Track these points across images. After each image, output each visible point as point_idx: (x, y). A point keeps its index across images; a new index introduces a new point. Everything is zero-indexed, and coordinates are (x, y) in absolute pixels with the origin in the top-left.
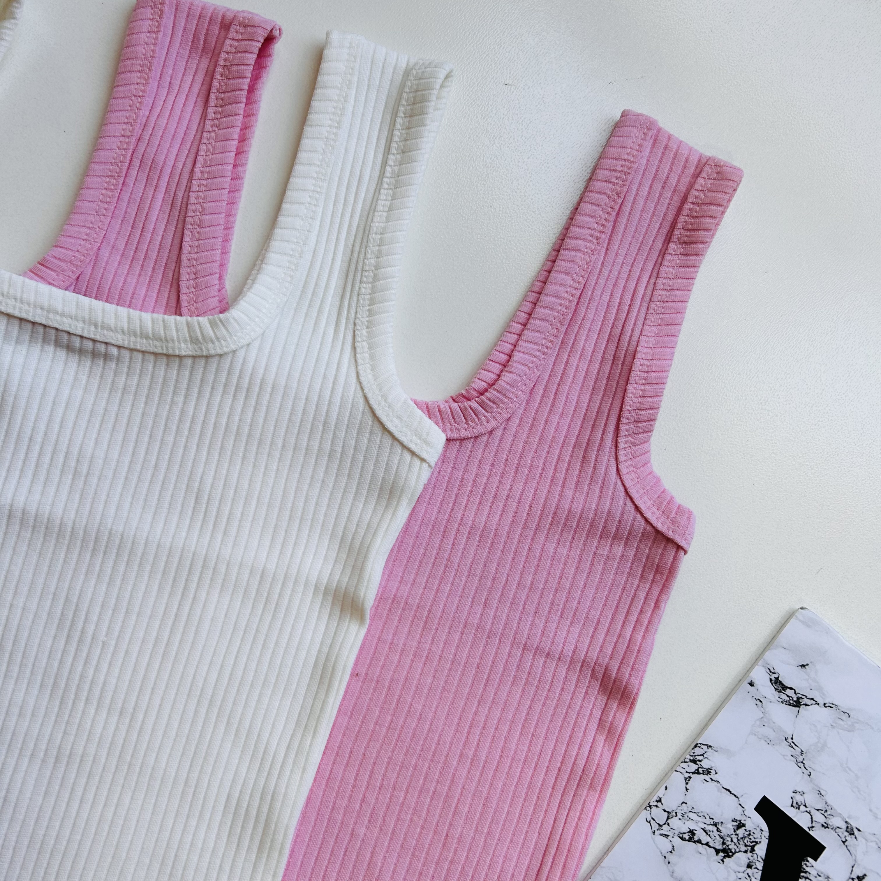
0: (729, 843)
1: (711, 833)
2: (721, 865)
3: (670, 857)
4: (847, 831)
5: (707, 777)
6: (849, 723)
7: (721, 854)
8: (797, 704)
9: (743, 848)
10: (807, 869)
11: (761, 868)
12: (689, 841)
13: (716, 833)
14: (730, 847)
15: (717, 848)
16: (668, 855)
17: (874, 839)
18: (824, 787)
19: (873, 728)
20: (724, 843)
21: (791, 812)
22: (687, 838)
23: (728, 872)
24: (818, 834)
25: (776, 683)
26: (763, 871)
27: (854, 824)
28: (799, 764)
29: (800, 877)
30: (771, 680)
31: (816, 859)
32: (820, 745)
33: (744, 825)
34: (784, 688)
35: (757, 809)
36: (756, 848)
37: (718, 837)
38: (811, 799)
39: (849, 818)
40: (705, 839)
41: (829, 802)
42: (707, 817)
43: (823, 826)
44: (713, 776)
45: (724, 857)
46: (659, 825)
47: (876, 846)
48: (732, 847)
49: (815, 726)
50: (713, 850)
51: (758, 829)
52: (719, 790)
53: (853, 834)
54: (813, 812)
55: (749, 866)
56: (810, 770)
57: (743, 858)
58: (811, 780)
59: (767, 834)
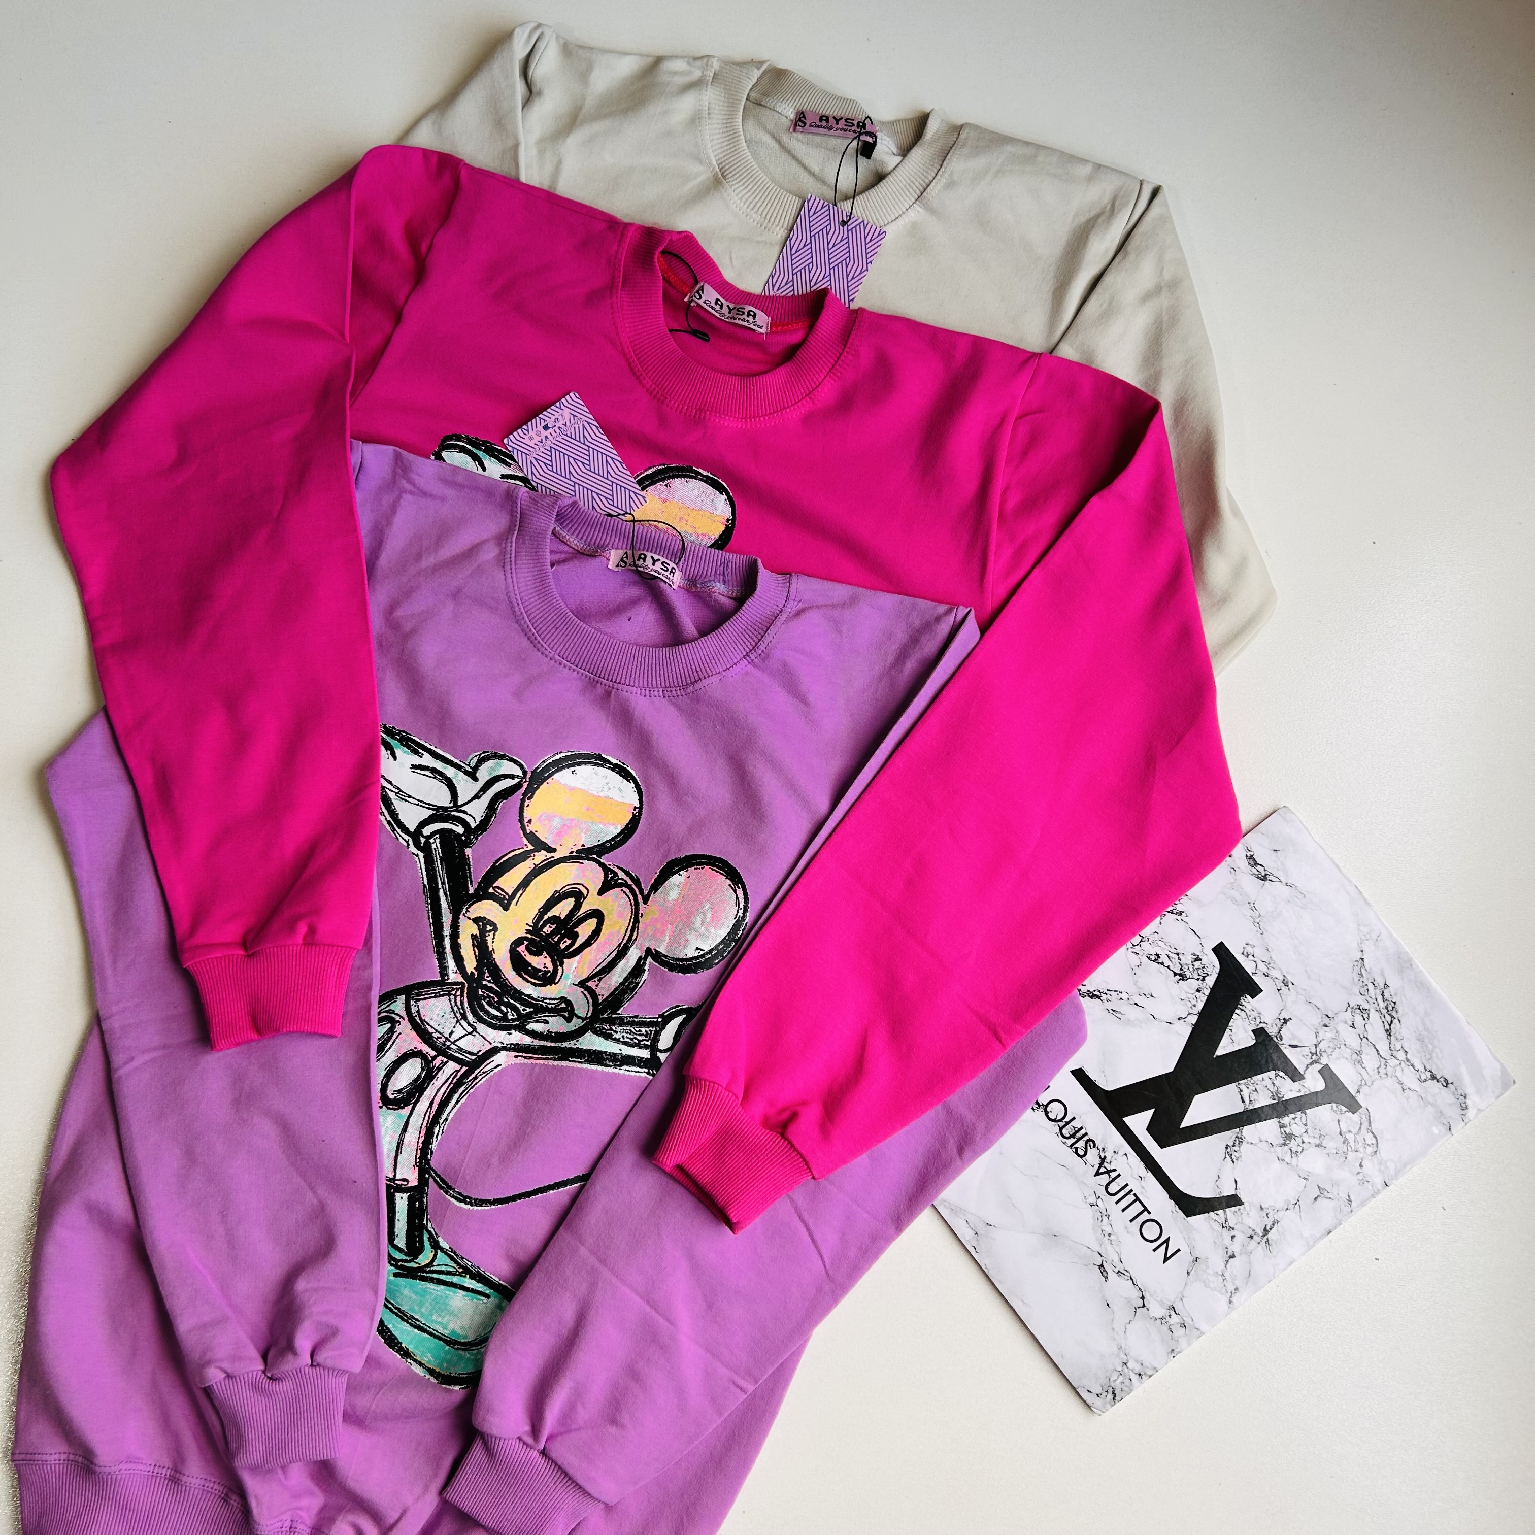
0: (1186, 970)
1: (1173, 960)
2: (1176, 985)
3: (1137, 970)
4: (1283, 982)
5: (1179, 918)
6: (1303, 902)
7: (1178, 977)
8: (1264, 878)
9: (1196, 977)
10: (1244, 1003)
11: (1207, 994)
12: (1154, 961)
13: (1177, 961)
14: (1186, 973)
15: (1176, 971)
17: (1303, 994)
18: (1272, 946)
19: (1322, 910)
20: (1181, 969)
21: (1240, 958)
22: (1153, 959)
23: (1181, 991)
24: (1258, 979)
25: (1250, 859)
27: (1290, 978)
28: (1255, 924)
29: (1237, 1008)
30: (1247, 856)
31: (1253, 998)
32: (1275, 913)
33: (1201, 960)
34: (1256, 864)
35: (1214, 950)
36: (1206, 978)
37: (1178, 964)
38: (1259, 952)
39: (1287, 972)
40: (1167, 962)
41: (1274, 958)
42: (1173, 947)
43: (1264, 974)
44: (1183, 917)
45: (1180, 979)
46: (1134, 945)
47: (1304, 999)
48: (1188, 974)
49: (1275, 898)
50: (1172, 973)
51: (1212, 965)
52: (1186, 929)
53: (1288, 986)
54: (1259, 962)
55: (1198, 991)
56: (1263, 930)
57: (1195, 984)
58: (1263, 938)
59: (1218, 970)
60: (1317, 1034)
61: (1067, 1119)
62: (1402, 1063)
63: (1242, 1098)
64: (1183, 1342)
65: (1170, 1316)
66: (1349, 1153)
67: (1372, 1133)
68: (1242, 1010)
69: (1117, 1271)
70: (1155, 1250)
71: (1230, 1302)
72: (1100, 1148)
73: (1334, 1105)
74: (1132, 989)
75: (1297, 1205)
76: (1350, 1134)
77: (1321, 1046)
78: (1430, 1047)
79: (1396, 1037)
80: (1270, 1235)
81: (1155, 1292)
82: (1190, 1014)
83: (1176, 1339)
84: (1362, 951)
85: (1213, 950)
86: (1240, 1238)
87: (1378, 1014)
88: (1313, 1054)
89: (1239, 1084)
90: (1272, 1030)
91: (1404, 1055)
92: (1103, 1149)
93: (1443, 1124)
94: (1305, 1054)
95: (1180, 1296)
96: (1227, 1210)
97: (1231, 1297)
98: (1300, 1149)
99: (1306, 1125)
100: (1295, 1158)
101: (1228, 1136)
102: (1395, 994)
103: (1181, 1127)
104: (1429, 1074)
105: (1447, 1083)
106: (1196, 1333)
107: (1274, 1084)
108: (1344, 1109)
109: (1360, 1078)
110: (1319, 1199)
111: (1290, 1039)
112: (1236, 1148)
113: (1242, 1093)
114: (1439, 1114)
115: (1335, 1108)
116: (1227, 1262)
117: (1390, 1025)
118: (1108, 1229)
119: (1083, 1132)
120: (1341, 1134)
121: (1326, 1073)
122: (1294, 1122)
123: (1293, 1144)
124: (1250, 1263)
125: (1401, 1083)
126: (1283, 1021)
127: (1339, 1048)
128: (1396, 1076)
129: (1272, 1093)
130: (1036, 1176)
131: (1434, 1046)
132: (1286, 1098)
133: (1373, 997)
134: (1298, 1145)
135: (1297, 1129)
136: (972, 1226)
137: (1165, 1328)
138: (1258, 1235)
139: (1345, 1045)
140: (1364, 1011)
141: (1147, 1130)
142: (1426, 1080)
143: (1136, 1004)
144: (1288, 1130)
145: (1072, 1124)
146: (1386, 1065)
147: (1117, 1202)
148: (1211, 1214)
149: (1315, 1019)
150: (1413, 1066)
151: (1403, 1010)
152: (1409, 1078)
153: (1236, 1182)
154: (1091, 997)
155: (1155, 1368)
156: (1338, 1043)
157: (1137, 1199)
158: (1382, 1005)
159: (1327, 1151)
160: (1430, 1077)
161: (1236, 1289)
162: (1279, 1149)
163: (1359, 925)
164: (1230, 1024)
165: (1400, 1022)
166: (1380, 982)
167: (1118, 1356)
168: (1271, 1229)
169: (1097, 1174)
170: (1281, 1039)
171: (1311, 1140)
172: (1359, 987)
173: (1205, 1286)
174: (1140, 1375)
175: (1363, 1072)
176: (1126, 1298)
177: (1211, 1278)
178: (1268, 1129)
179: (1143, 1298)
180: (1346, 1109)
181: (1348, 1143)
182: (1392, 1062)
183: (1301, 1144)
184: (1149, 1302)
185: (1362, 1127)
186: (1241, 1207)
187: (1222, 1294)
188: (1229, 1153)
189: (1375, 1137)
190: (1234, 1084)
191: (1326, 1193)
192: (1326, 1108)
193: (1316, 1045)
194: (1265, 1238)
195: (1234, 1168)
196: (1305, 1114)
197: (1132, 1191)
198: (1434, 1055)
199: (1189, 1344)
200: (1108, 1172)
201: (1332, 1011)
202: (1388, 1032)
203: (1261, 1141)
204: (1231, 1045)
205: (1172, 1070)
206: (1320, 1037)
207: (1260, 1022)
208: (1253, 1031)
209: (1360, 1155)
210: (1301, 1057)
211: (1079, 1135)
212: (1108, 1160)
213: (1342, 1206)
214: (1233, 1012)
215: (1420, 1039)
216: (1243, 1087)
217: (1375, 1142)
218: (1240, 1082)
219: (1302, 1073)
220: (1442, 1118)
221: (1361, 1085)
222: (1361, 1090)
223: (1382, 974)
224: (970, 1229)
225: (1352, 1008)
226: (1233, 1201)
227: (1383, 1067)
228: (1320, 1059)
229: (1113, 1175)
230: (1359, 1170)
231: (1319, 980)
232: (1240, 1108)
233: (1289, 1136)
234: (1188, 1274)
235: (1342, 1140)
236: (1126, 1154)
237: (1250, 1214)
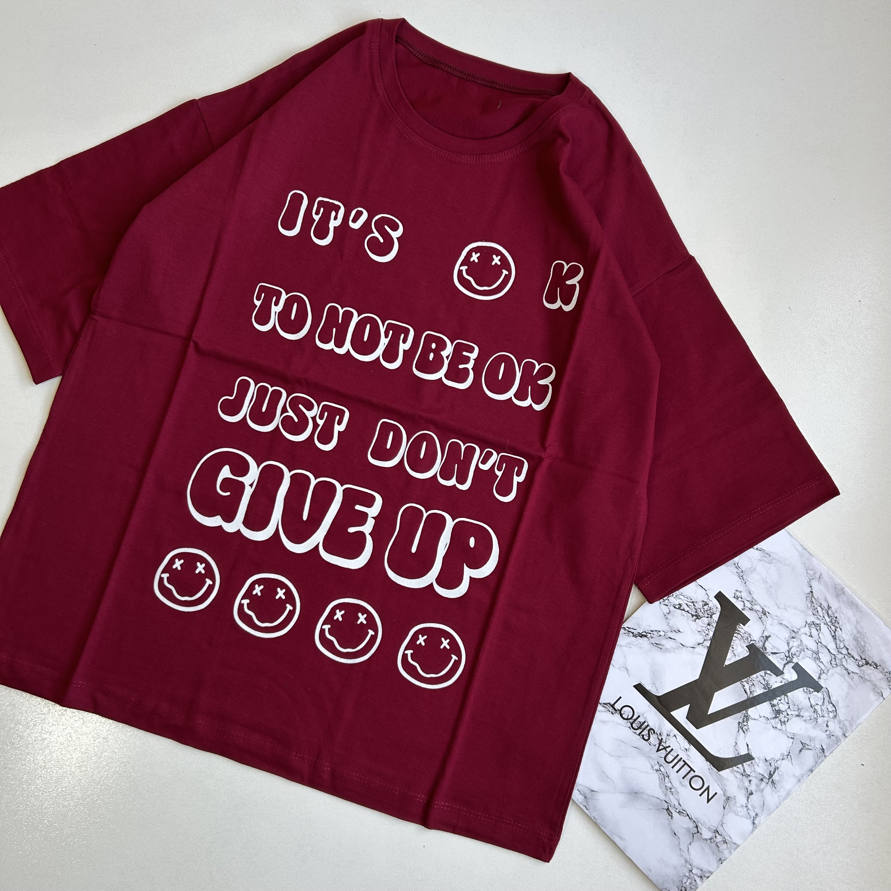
0: (699, 612)
1: (690, 607)
2: (694, 622)
3: (668, 616)
4: (762, 613)
6: (769, 559)
7: (695, 617)
9: (707, 616)
10: (739, 629)
11: (715, 626)
12: (678, 609)
13: (693, 607)
14: (699, 614)
15: (693, 614)
16: (667, 615)
17: (777, 619)
18: (752, 589)
19: (782, 563)
20: (696, 612)
21: (733, 601)
22: (677, 607)
23: (698, 626)
24: (746, 613)
26: (715, 628)
27: (766, 610)
28: (740, 577)
31: (744, 625)
32: (752, 569)
33: (708, 604)
36: (713, 616)
37: (694, 609)
38: (744, 595)
39: (764, 606)
40: (687, 609)
41: (754, 597)
42: (689, 598)
43: (750, 609)
45: (696, 619)
47: (778, 622)
48: (701, 614)
49: (751, 559)
50: (691, 615)
51: (715, 607)
52: (696, 586)
53: (766, 615)
54: (745, 602)
55: (709, 625)
56: (746, 581)
57: (706, 620)
58: (746, 586)
59: (720, 610)
60: (788, 643)
61: (635, 717)
62: (846, 657)
63: (745, 691)
64: (726, 852)
65: (716, 837)
66: (819, 718)
67: (832, 703)
68: (738, 634)
69: (678, 811)
70: (700, 795)
71: (754, 823)
72: (658, 733)
73: (805, 688)
74: (666, 628)
75: (789, 756)
76: (818, 706)
77: (792, 651)
78: (863, 643)
79: (839, 640)
80: (775, 777)
81: (704, 822)
82: (705, 640)
83: (722, 851)
84: (811, 587)
85: (715, 597)
86: (755, 781)
87: (826, 626)
88: (787, 657)
89: (742, 682)
90: (759, 645)
91: (846, 650)
92: (660, 734)
93: (877, 693)
94: (782, 657)
95: (721, 823)
96: (744, 764)
97: (754, 820)
98: (786, 720)
99: (788, 703)
100: (784, 726)
101: (738, 717)
102: (836, 612)
103: (708, 714)
104: (864, 661)
105: (876, 666)
106: (735, 846)
107: (764, 679)
108: (812, 690)
109: (819, 669)
110: (803, 751)
111: (772, 649)
112: (745, 724)
113: (744, 688)
114: (874, 686)
115: (805, 690)
116: (748, 797)
117: (835, 633)
118: (669, 785)
119: (646, 724)
120: (811, 706)
121: (797, 668)
122: (781, 703)
123: (781, 716)
124: (763, 797)
125: (846, 669)
126: (765, 638)
127: (804, 651)
128: (843, 665)
129: (764, 685)
130: (620, 756)
131: (865, 643)
132: (773, 687)
133: (822, 615)
134: (785, 717)
135: (783, 707)
136: (582, 792)
137: (713, 845)
138: (766, 778)
139: (807, 648)
140: (817, 626)
141: (687, 718)
142: (863, 666)
143: (670, 638)
144: (777, 708)
145: (639, 720)
146: (835, 659)
147: (673, 767)
148: (734, 768)
149: (786, 634)
150: (853, 657)
151: (842, 622)
152: (852, 666)
153: (748, 745)
154: (641, 637)
155: (710, 872)
156: (803, 649)
157: (686, 763)
158: (828, 620)
159: (804, 718)
160: (865, 663)
161: (757, 815)
162: (773, 721)
163: (807, 570)
164: (732, 644)
165: (841, 629)
166: (825, 605)
167: (685, 866)
168: (774, 773)
169: (658, 750)
170: (766, 650)
171: (793, 713)
172: (811, 610)
173: (736, 815)
174: (701, 877)
175: (821, 665)
176: (686, 828)
177: (739, 809)
178: (764, 708)
179: (697, 827)
180: (813, 690)
181: (817, 712)
182: (840, 656)
183: (786, 716)
184: (701, 829)
185: (825, 701)
186: (753, 761)
187: (748, 819)
188: (742, 727)
189: (834, 706)
190: (739, 682)
191: (807, 746)
192: (799, 691)
193: (789, 651)
194: (771, 780)
195: (745, 737)
196: (787, 696)
197: (681, 758)
198: (866, 648)
199: (730, 853)
200: (665, 748)
201: (796, 627)
202: (834, 637)
203: (760, 717)
204: (734, 657)
205: (698, 678)
206: (791, 644)
207: (751, 640)
208: (746, 646)
209: (826, 719)
210: (779, 659)
211: (643, 727)
212: (664, 740)
213: (818, 753)
214: (733, 636)
215: (856, 639)
216: (745, 684)
217: (834, 709)
218: (743, 680)
219: (782, 670)
220: (876, 689)
221: (821, 673)
222: (821, 676)
223: (826, 600)
224: (581, 795)
225: (809, 624)
226: (748, 757)
227: (834, 660)
228: (792, 660)
229: (668, 750)
230: (826, 728)
231: (785, 609)
232: (744, 697)
233: (778, 712)
234: (724, 808)
235: (813, 710)
236: (675, 736)
237: (759, 765)
